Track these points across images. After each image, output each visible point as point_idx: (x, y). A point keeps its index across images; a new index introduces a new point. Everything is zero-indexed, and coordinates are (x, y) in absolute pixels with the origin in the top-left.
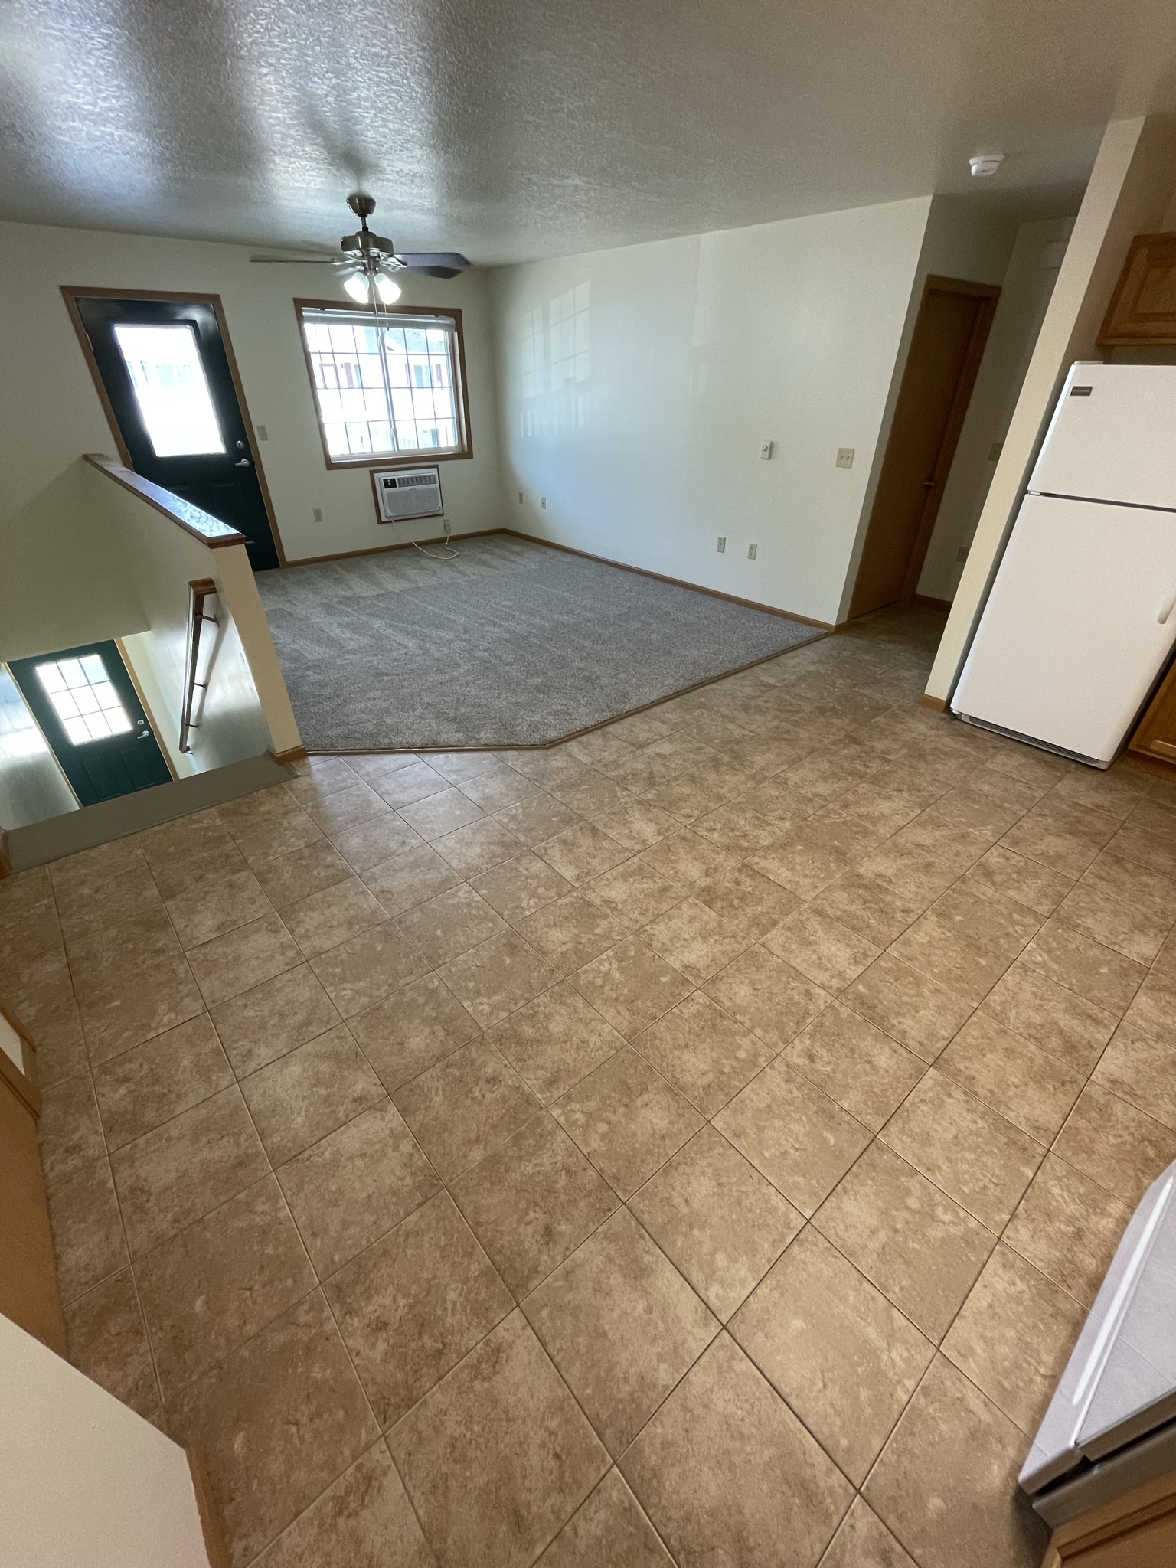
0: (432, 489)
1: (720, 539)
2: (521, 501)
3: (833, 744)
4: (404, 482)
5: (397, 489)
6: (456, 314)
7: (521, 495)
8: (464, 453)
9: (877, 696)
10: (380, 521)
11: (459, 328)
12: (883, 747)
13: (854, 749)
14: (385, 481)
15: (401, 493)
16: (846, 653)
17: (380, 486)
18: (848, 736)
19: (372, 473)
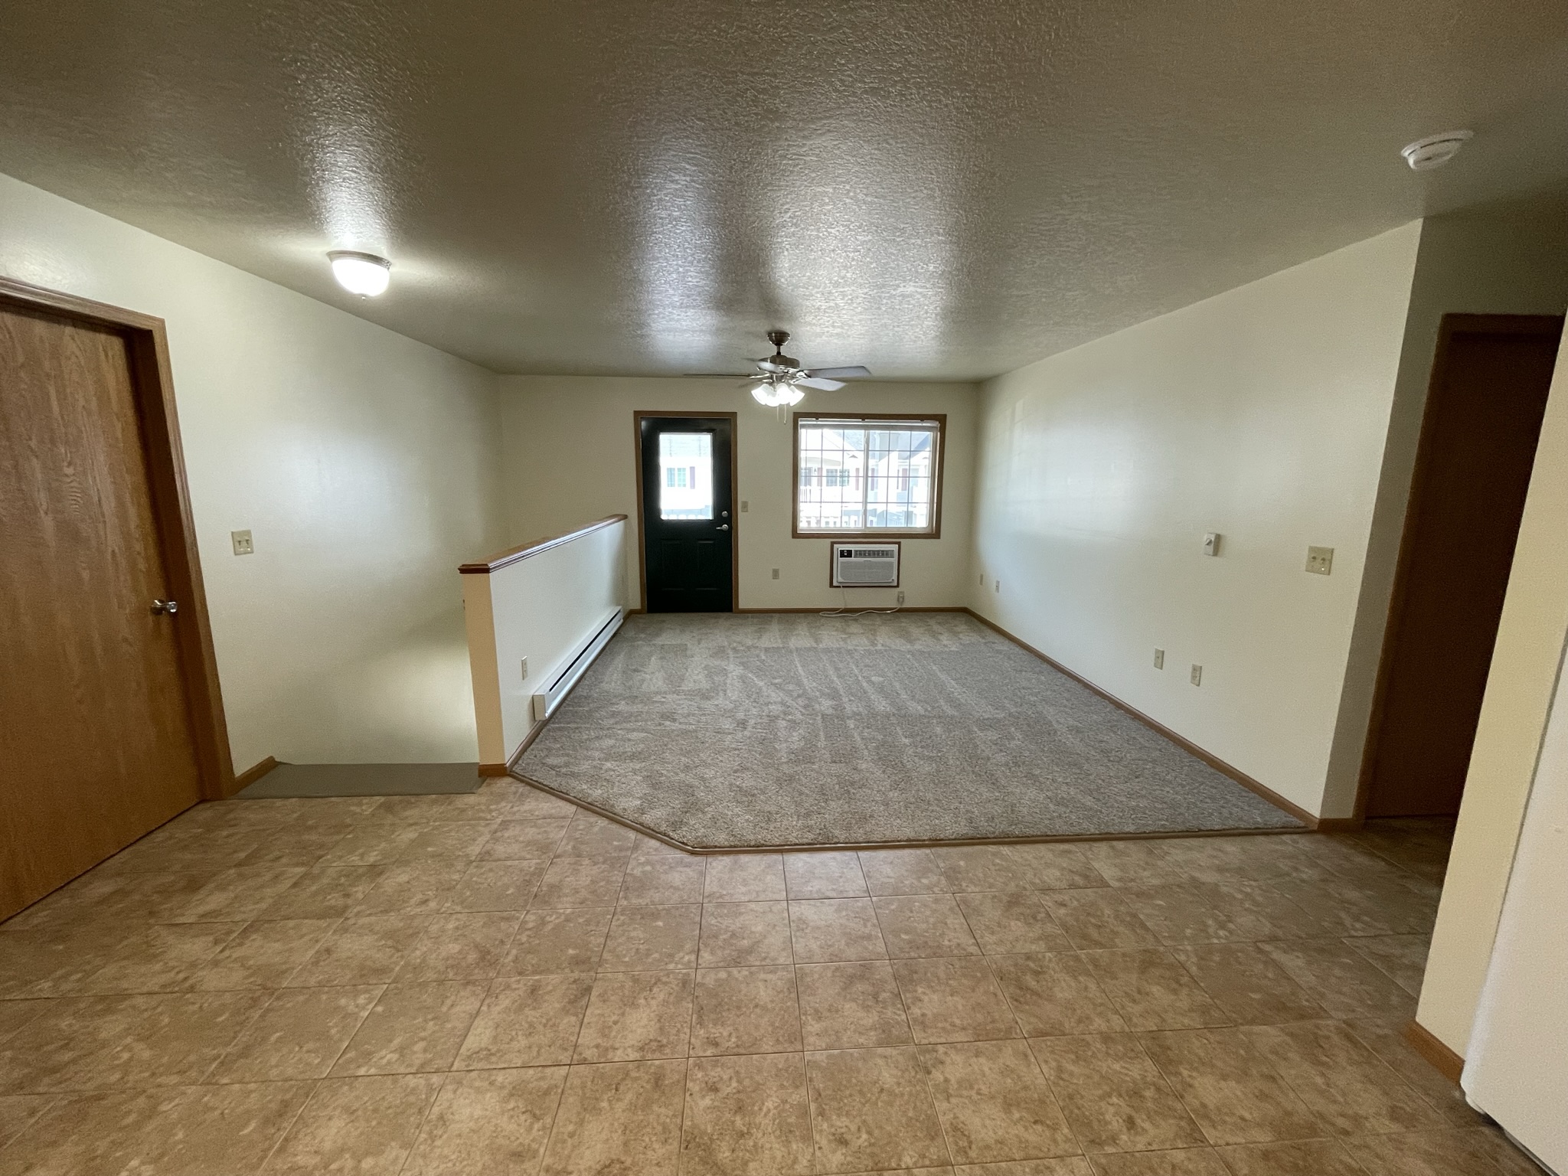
0: (888, 563)
1: (1157, 651)
2: (981, 583)
3: (1106, 1038)
4: (860, 554)
5: (852, 559)
6: (941, 419)
7: (982, 576)
8: (934, 533)
9: (1307, 978)
10: (831, 585)
11: (943, 430)
12: (1211, 1100)
13: (1140, 1070)
14: (842, 552)
15: (856, 563)
16: (1307, 873)
17: (836, 554)
18: (1154, 1036)
19: (833, 544)
